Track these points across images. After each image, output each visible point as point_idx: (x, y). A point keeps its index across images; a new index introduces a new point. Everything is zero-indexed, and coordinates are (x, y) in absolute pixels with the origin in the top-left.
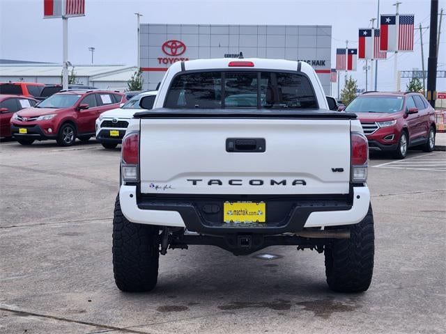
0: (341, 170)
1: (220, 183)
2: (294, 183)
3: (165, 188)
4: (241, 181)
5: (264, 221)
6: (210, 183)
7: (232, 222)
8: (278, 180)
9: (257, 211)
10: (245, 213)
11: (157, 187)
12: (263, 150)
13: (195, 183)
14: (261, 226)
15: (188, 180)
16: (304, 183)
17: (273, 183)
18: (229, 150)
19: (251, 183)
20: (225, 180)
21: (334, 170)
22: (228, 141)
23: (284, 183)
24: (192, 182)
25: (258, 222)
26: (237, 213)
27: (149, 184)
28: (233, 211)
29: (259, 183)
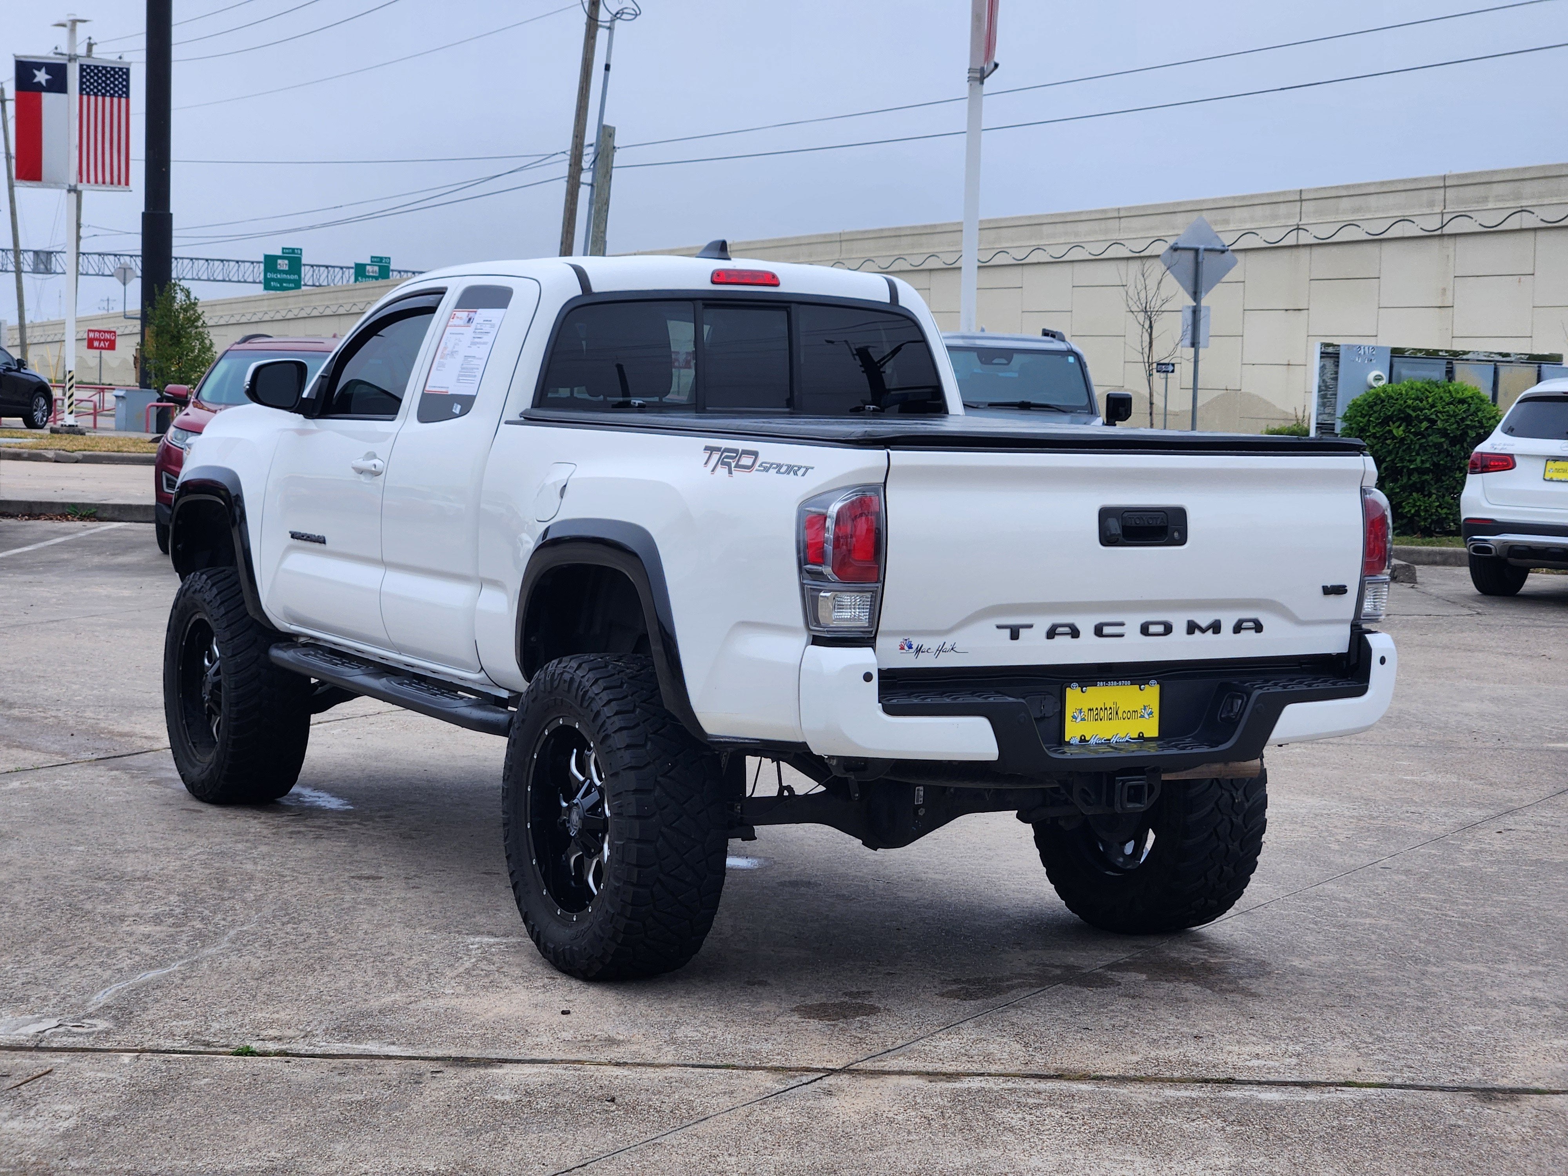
0: (1340, 590)
1: (1075, 633)
2: (1238, 629)
3: (940, 650)
4: (1122, 624)
5: (1155, 734)
6: (1051, 634)
7: (1083, 740)
8: (1204, 620)
9: (1139, 708)
10: (1113, 713)
11: (919, 650)
12: (1182, 541)
13: (1015, 635)
14: (1152, 750)
15: (999, 627)
16: (1258, 627)
17: (1192, 628)
18: (1107, 539)
19: (1145, 630)
20: (1086, 624)
21: (1328, 591)
22: (1105, 514)
23: (1216, 627)
24: (1007, 632)
25: (1141, 737)
26: (1096, 714)
27: (898, 641)
28: (1085, 710)
29: (1160, 629)
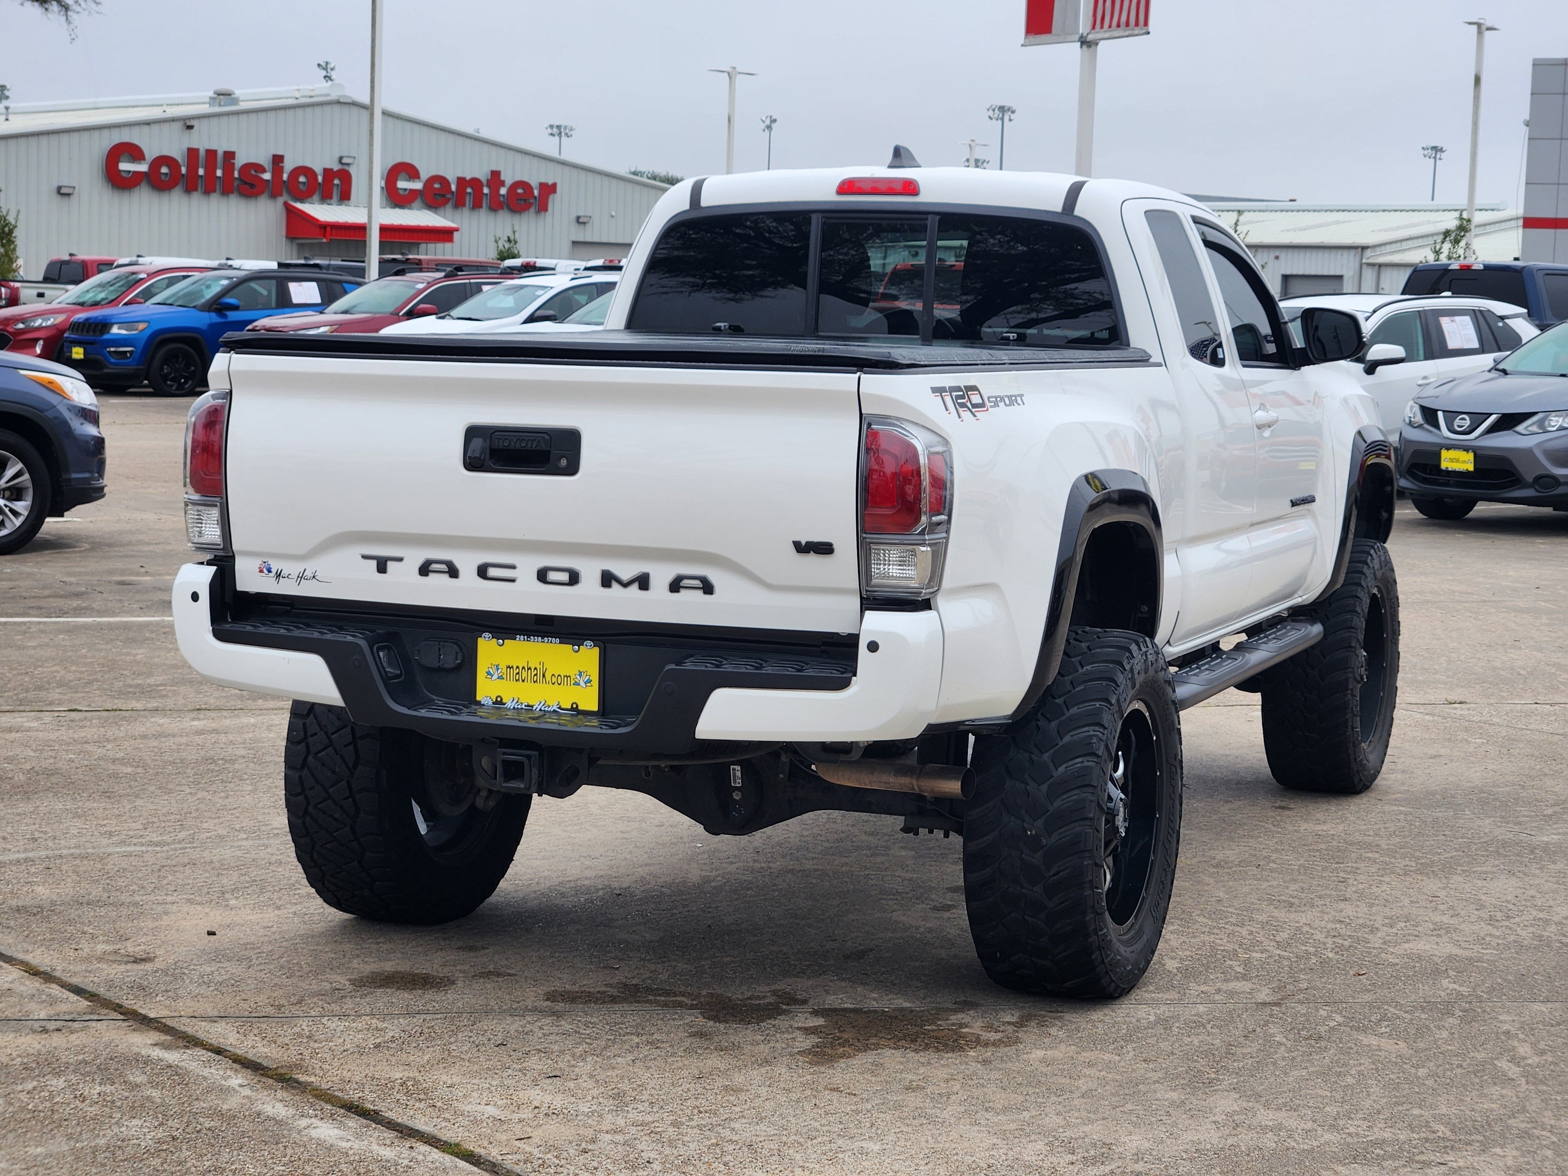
0: (824, 549)
1: (453, 572)
2: (675, 586)
3: (301, 577)
4: (513, 567)
5: (594, 706)
6: (424, 570)
7: (499, 702)
8: (626, 570)
9: (573, 673)
10: (538, 675)
11: (278, 575)
12: (572, 469)
13: (382, 568)
14: (593, 726)
15: (365, 557)
16: (707, 588)
17: (607, 579)
18: (472, 464)
19: (542, 576)
20: (467, 563)
21: (802, 548)
22: (472, 433)
23: (643, 582)
24: (374, 563)
25: (575, 709)
26: (517, 673)
27: (257, 563)
28: (503, 666)
29: (564, 577)
